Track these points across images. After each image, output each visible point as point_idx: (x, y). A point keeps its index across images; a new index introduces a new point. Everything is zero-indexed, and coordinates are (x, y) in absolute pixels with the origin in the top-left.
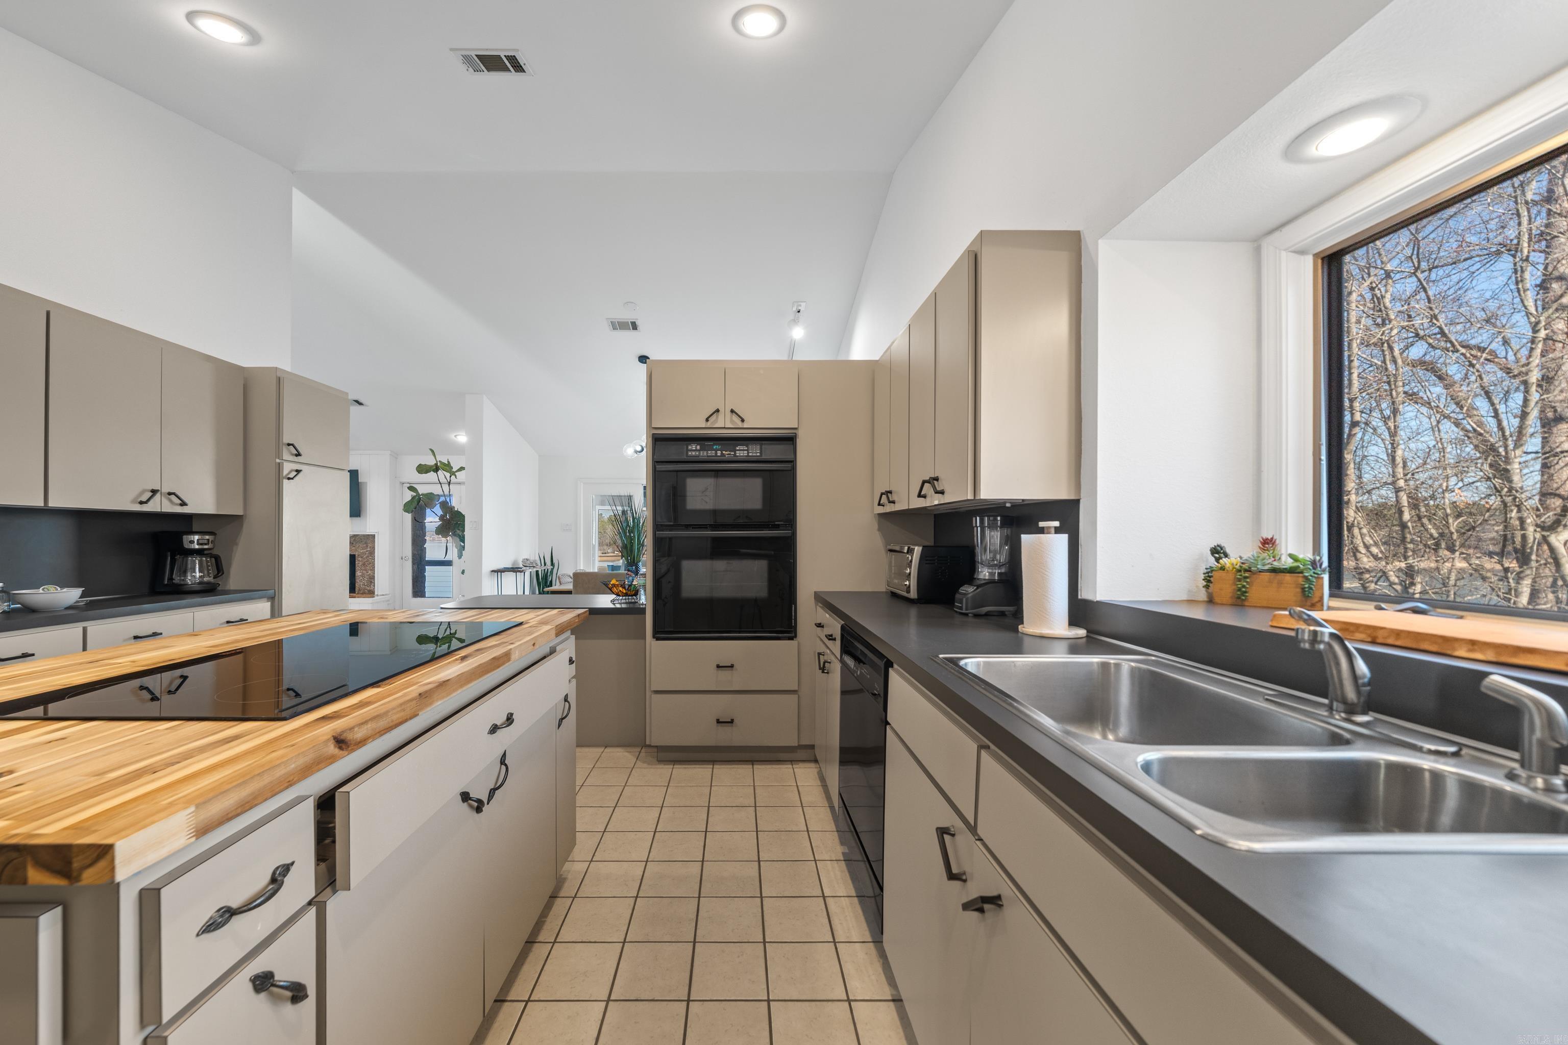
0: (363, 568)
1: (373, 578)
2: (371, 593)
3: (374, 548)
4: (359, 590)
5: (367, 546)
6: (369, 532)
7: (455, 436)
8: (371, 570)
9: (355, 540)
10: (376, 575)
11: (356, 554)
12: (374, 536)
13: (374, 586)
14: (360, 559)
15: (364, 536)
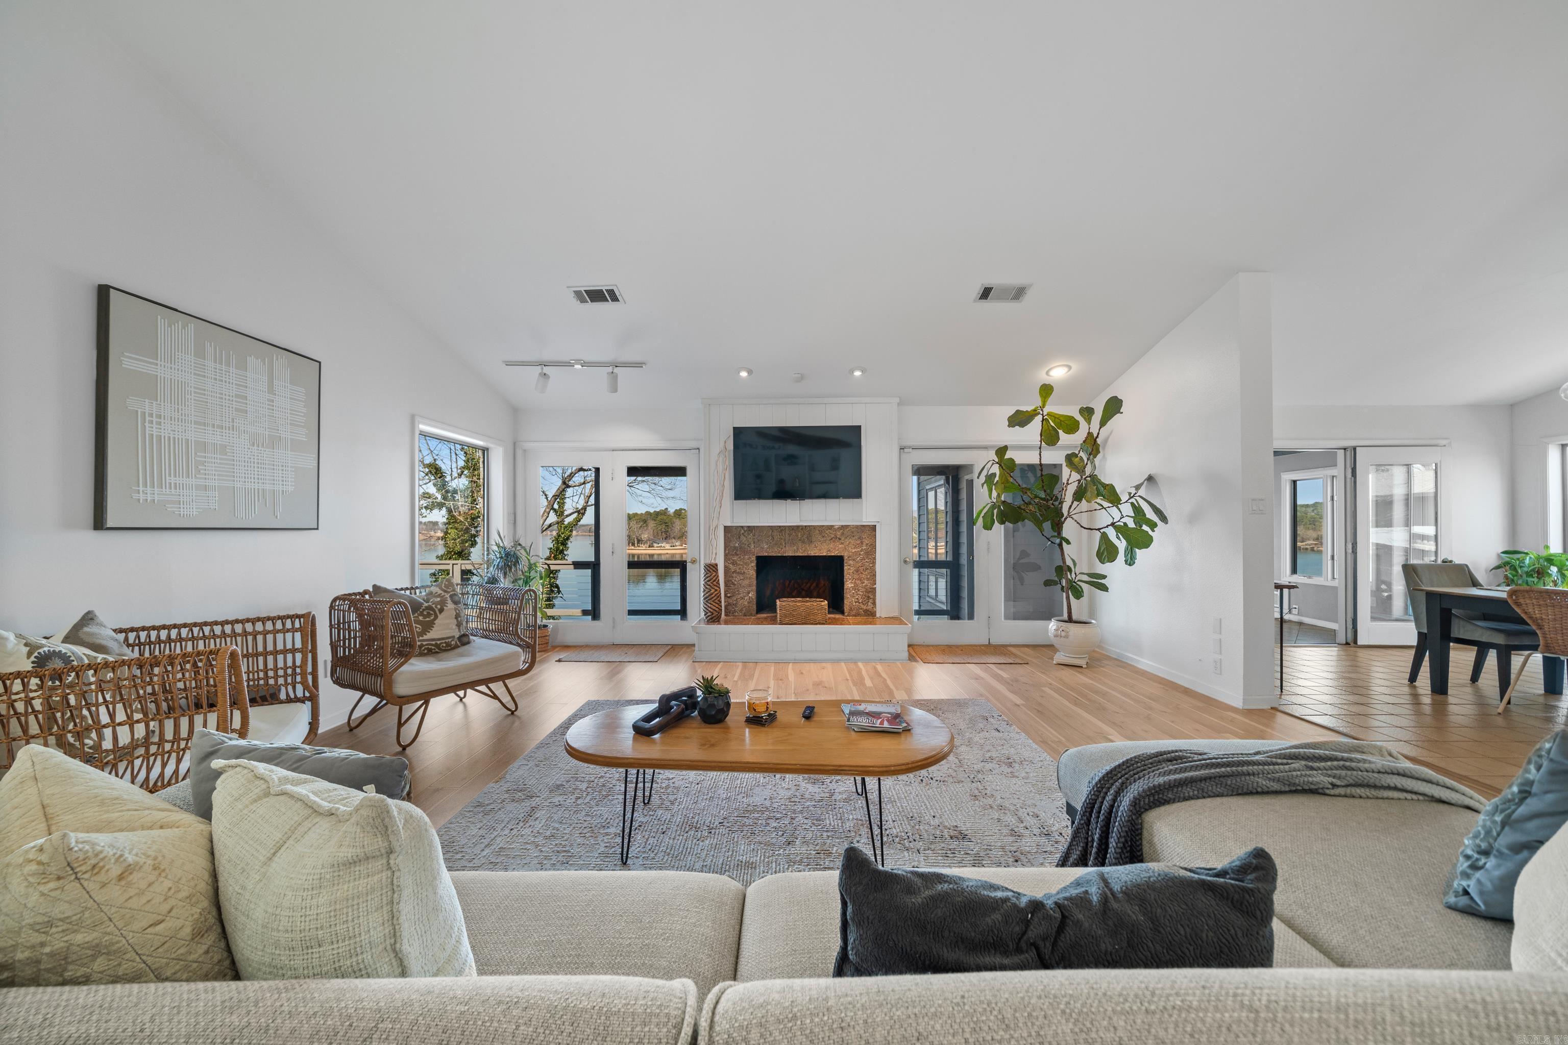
0: (856, 576)
1: (873, 591)
2: (869, 616)
3: (873, 546)
4: (851, 610)
5: (862, 543)
6: (867, 520)
7: (1047, 373)
8: (868, 579)
9: (843, 533)
10: (878, 586)
11: (846, 555)
12: (874, 528)
13: (874, 603)
14: (851, 562)
15: (857, 527)
